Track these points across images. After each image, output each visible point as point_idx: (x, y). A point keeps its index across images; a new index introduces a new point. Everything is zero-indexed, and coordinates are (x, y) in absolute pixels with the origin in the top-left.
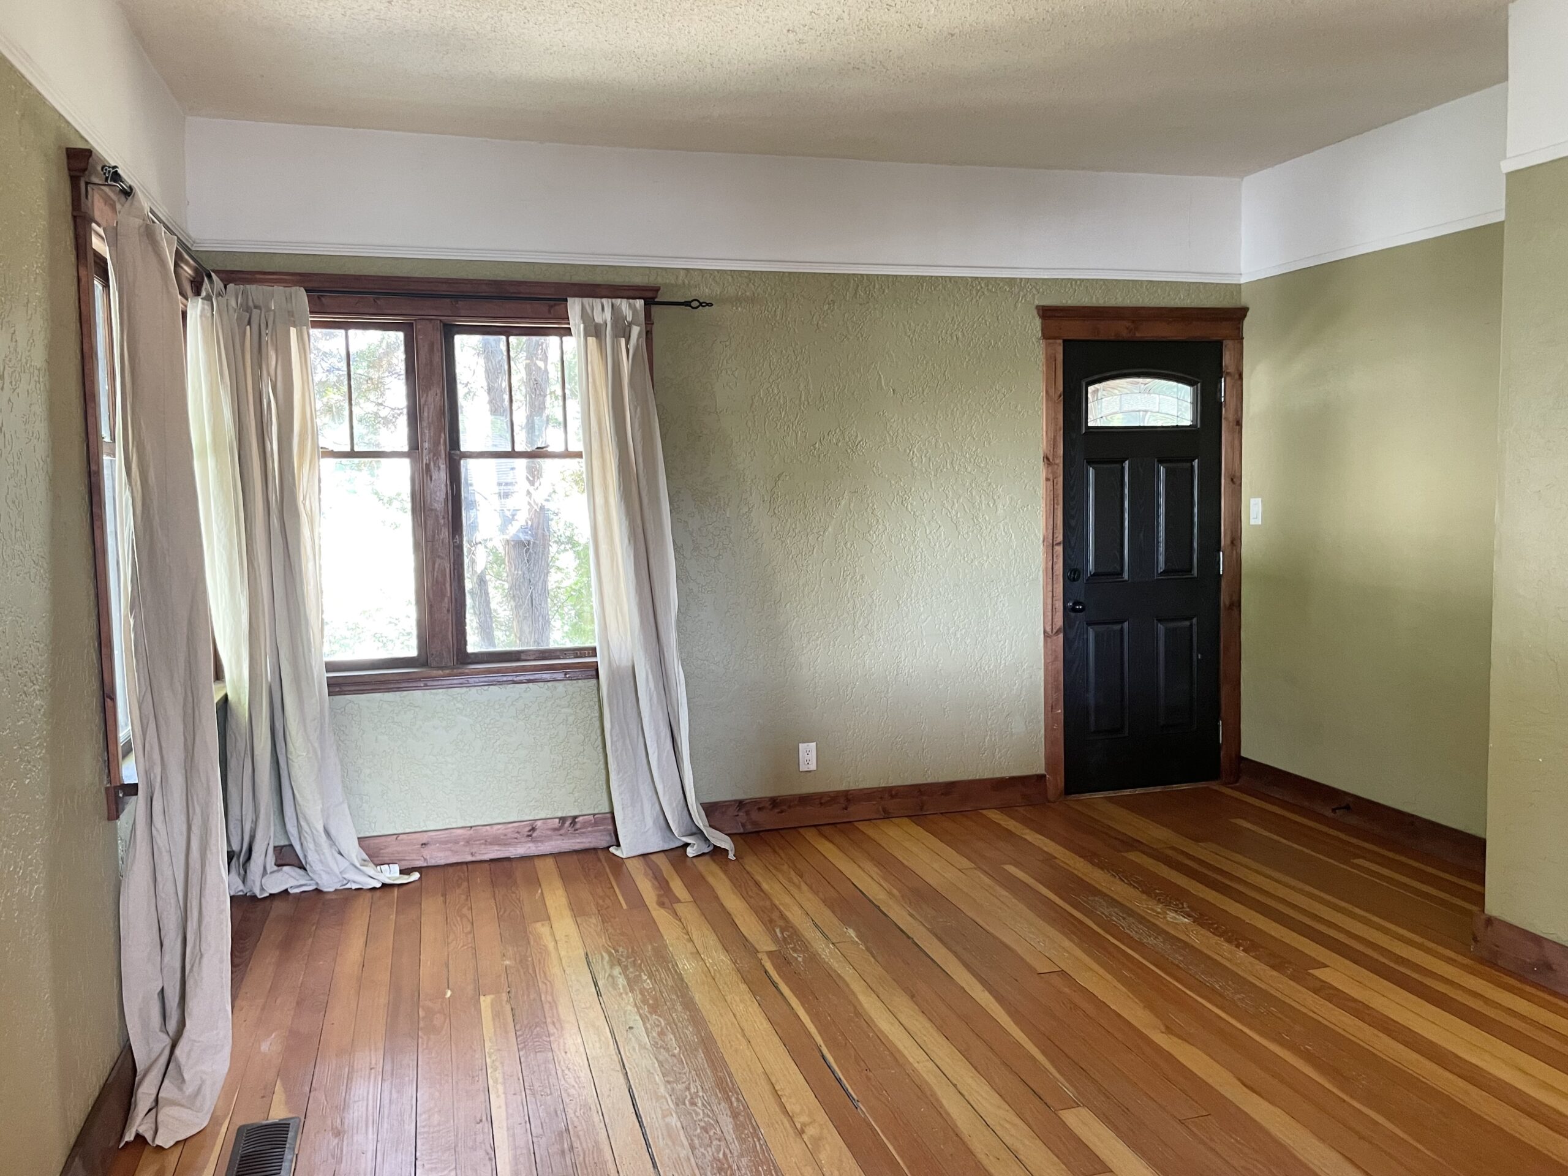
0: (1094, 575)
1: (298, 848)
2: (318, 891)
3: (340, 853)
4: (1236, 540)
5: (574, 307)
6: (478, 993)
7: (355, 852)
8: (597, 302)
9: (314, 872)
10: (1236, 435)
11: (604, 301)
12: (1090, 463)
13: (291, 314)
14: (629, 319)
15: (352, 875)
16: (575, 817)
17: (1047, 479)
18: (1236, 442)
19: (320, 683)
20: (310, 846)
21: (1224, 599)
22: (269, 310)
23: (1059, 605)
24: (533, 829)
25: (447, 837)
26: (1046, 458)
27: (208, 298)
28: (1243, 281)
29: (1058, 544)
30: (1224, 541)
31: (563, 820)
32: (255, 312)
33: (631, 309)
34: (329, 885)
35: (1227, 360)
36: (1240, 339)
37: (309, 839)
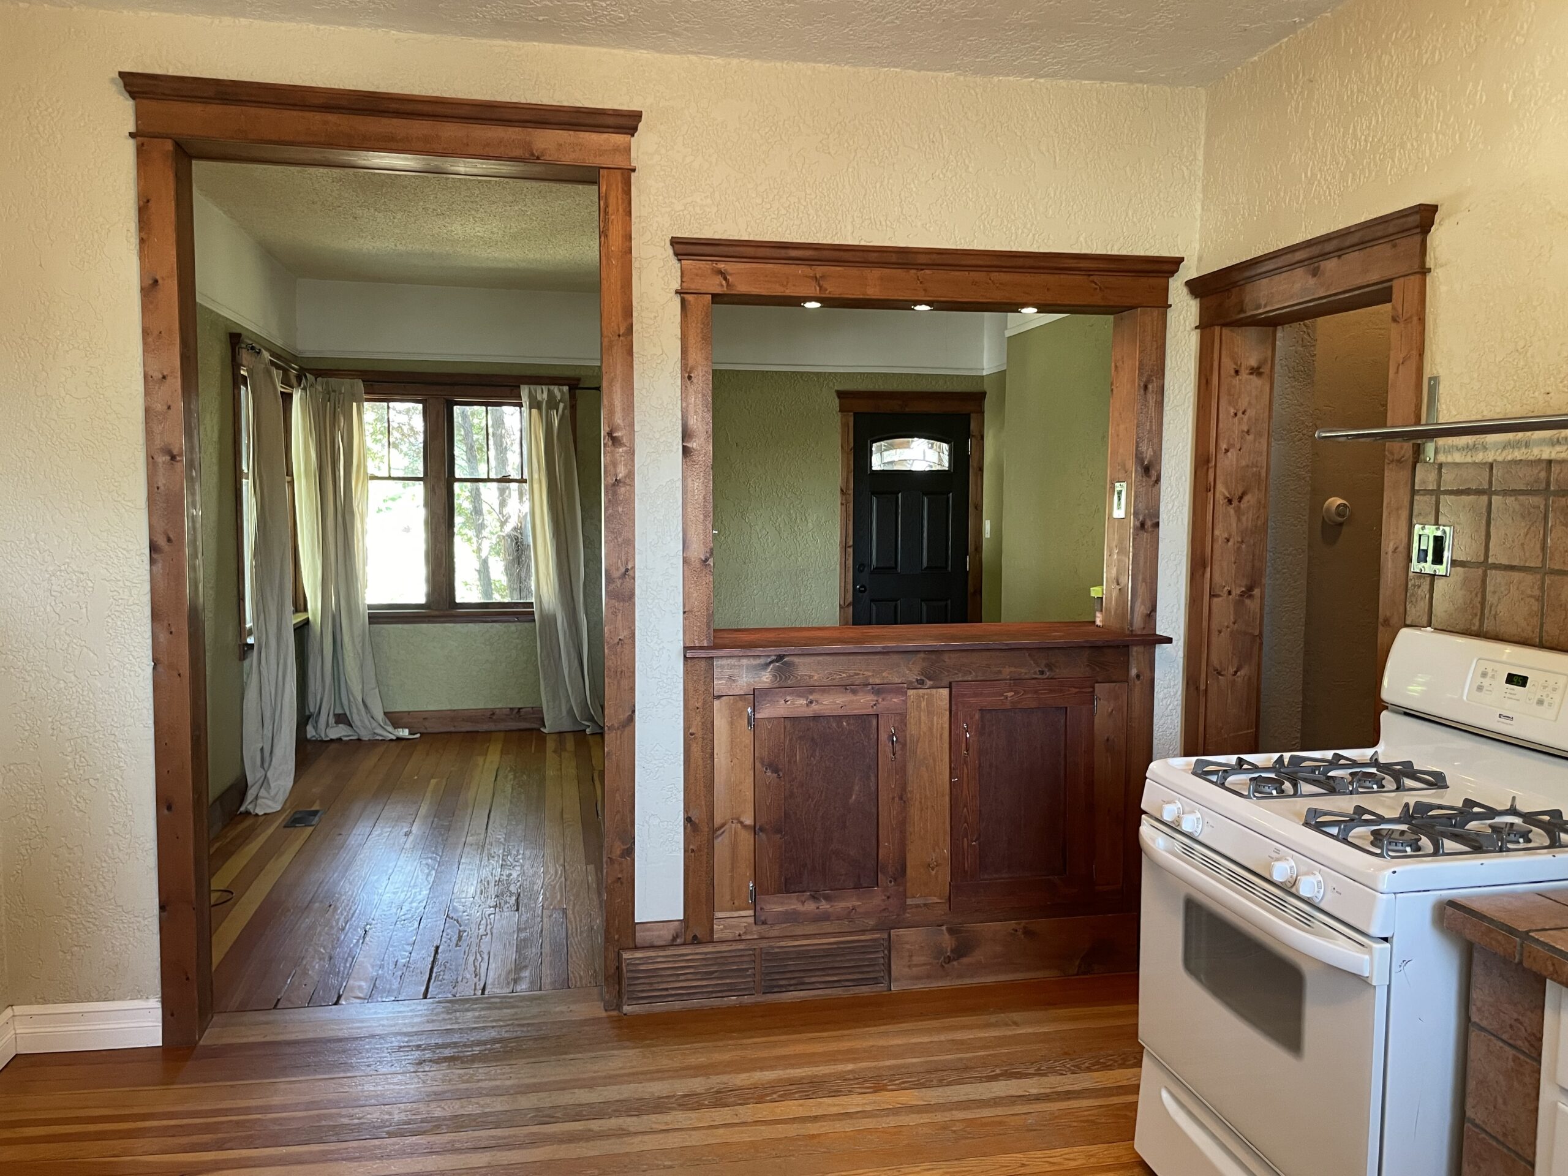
0: (876, 568)
1: (348, 713)
2: (359, 740)
3: (372, 718)
4: (978, 548)
5: (525, 391)
6: (432, 777)
7: (380, 716)
8: (539, 388)
9: (357, 727)
10: (979, 477)
11: (543, 387)
12: (873, 493)
13: (353, 395)
14: (559, 398)
15: (379, 731)
16: (520, 709)
17: (842, 504)
18: (979, 481)
19: (364, 616)
20: (354, 711)
21: (971, 589)
22: (340, 393)
23: (850, 587)
24: (493, 714)
25: (439, 715)
26: (842, 490)
27: (304, 389)
28: (985, 373)
29: (850, 547)
30: (971, 548)
31: (512, 709)
32: (332, 394)
33: (560, 392)
34: (366, 736)
35: (973, 426)
36: (982, 412)
37: (354, 707)
